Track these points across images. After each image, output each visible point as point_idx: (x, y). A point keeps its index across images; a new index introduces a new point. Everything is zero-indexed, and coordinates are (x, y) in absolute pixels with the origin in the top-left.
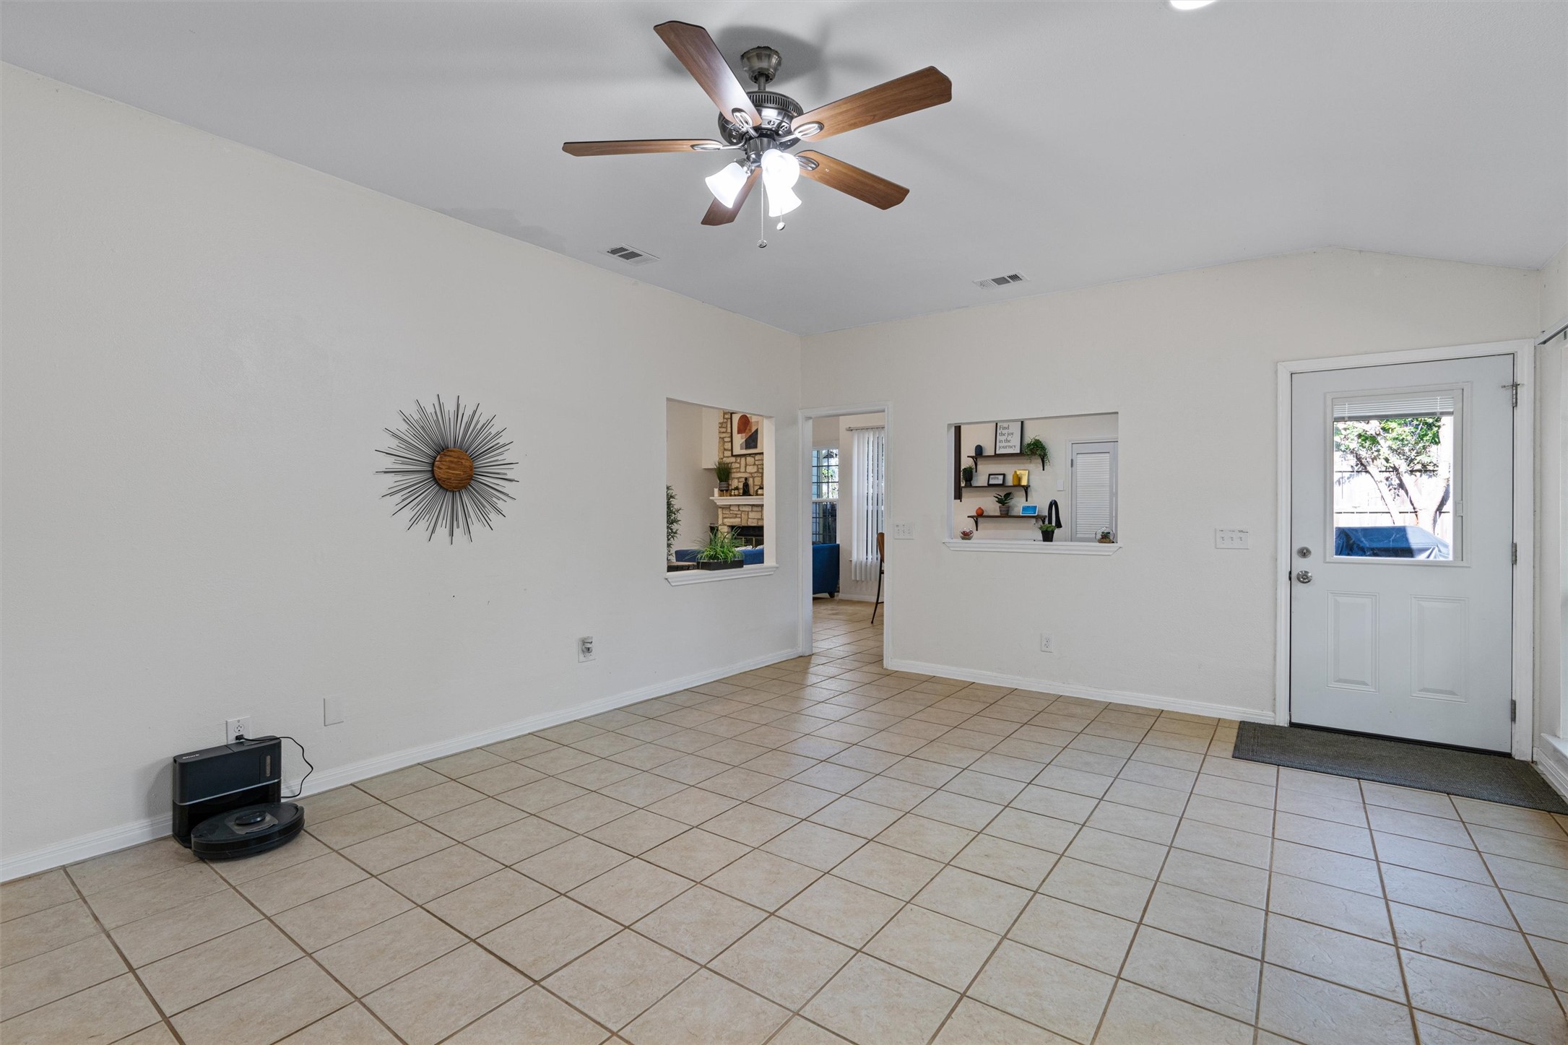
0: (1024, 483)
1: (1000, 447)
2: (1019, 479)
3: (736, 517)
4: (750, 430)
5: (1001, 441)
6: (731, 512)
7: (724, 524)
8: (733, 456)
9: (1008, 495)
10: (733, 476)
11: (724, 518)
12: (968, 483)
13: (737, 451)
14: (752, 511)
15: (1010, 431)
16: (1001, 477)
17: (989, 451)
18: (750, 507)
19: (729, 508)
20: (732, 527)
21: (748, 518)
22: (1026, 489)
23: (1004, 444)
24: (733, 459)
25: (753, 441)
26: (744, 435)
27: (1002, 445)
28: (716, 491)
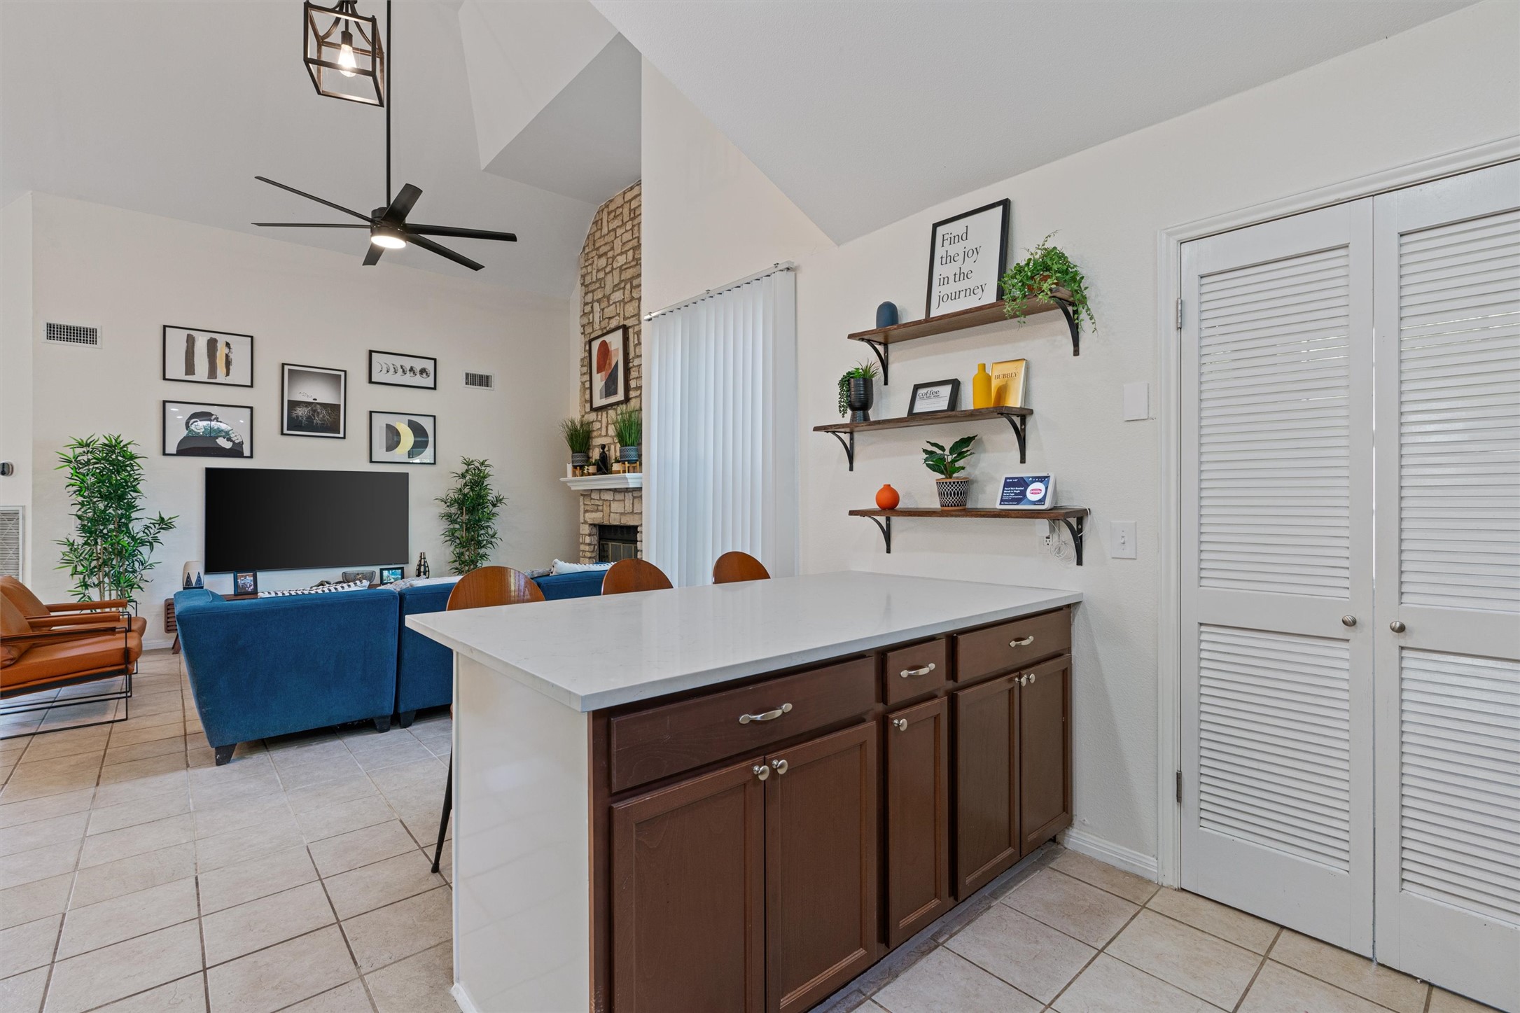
0: (1014, 400)
1: (941, 299)
2: (1002, 392)
3: (597, 511)
4: (610, 364)
5: (944, 281)
6: (593, 502)
7: (585, 522)
8: (592, 409)
9: (963, 446)
10: (594, 443)
11: (586, 511)
12: (860, 413)
13: (599, 402)
14: (614, 500)
15: (969, 244)
16: (946, 391)
17: (912, 311)
18: (612, 493)
19: (590, 495)
20: (593, 525)
21: (610, 512)
22: (1019, 420)
23: (952, 287)
24: (593, 416)
25: (614, 384)
26: (603, 373)
27: (946, 290)
28: (569, 467)
